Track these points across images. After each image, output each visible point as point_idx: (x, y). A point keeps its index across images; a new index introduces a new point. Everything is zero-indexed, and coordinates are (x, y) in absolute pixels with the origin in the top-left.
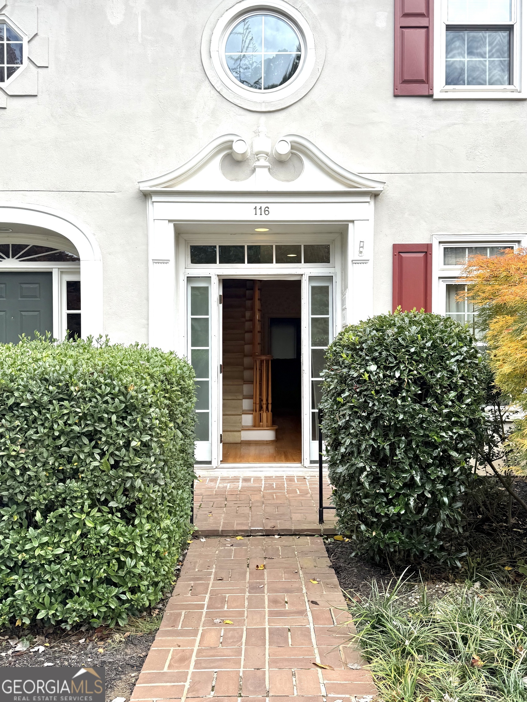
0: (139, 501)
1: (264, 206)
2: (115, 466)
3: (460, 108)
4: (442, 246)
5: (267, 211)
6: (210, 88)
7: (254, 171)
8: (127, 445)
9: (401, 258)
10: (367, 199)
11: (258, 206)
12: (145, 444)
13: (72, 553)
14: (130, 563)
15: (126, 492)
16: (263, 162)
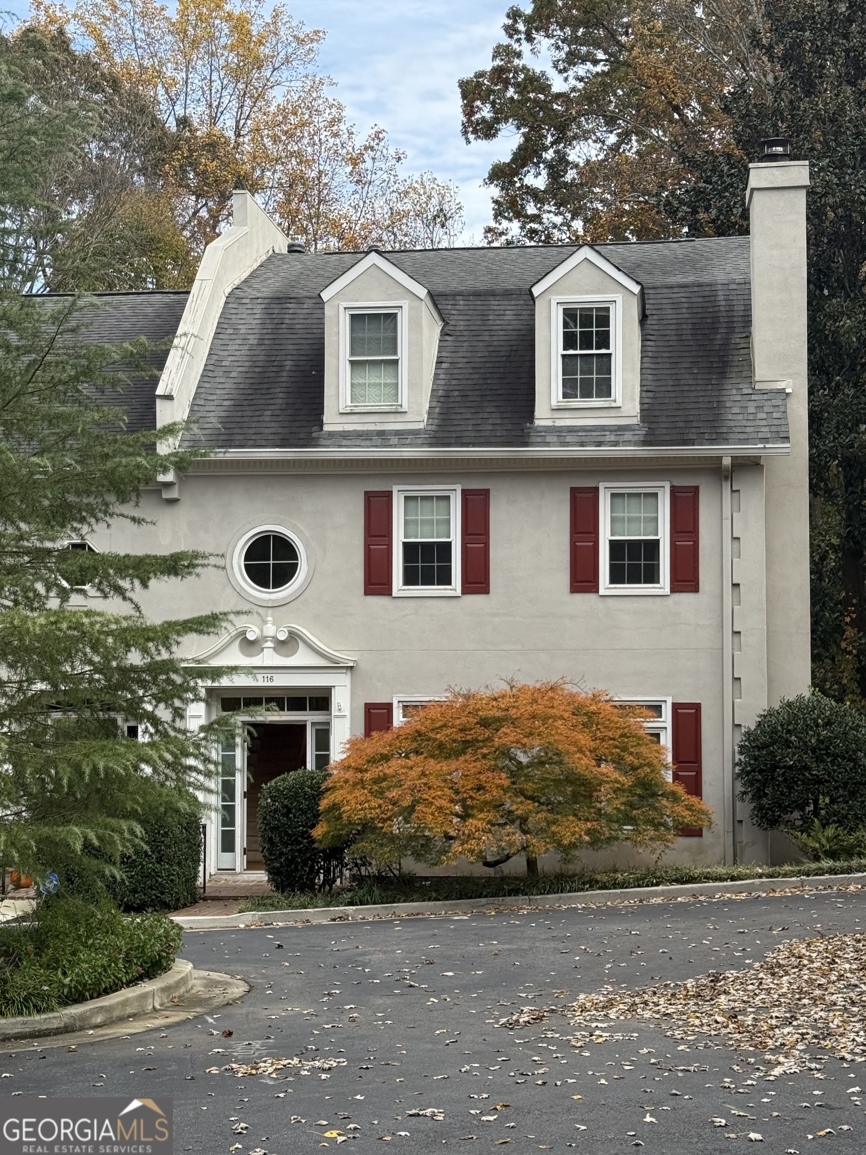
0: (163, 855)
1: (269, 676)
2: (154, 841)
3: (412, 603)
4: (401, 705)
5: (271, 679)
6: (232, 590)
7: (263, 649)
8: (159, 833)
9: (370, 712)
10: (344, 671)
11: (266, 676)
12: (165, 832)
13: (137, 875)
14: (160, 880)
15: (159, 852)
16: (270, 644)
